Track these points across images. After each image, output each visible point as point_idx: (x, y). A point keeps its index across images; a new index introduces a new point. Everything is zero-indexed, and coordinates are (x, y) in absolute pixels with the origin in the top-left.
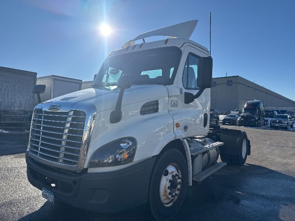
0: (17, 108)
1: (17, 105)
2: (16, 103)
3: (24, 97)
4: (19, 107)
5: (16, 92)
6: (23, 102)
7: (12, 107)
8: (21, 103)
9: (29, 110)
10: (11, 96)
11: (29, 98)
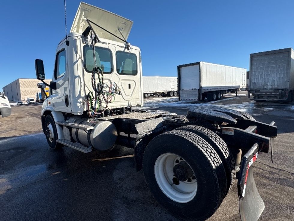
0: (270, 87)
1: (270, 84)
2: (269, 82)
3: (277, 75)
4: (271, 85)
5: (269, 72)
6: (276, 80)
7: (265, 86)
8: (274, 81)
9: (282, 87)
10: (264, 76)
11: (282, 76)
